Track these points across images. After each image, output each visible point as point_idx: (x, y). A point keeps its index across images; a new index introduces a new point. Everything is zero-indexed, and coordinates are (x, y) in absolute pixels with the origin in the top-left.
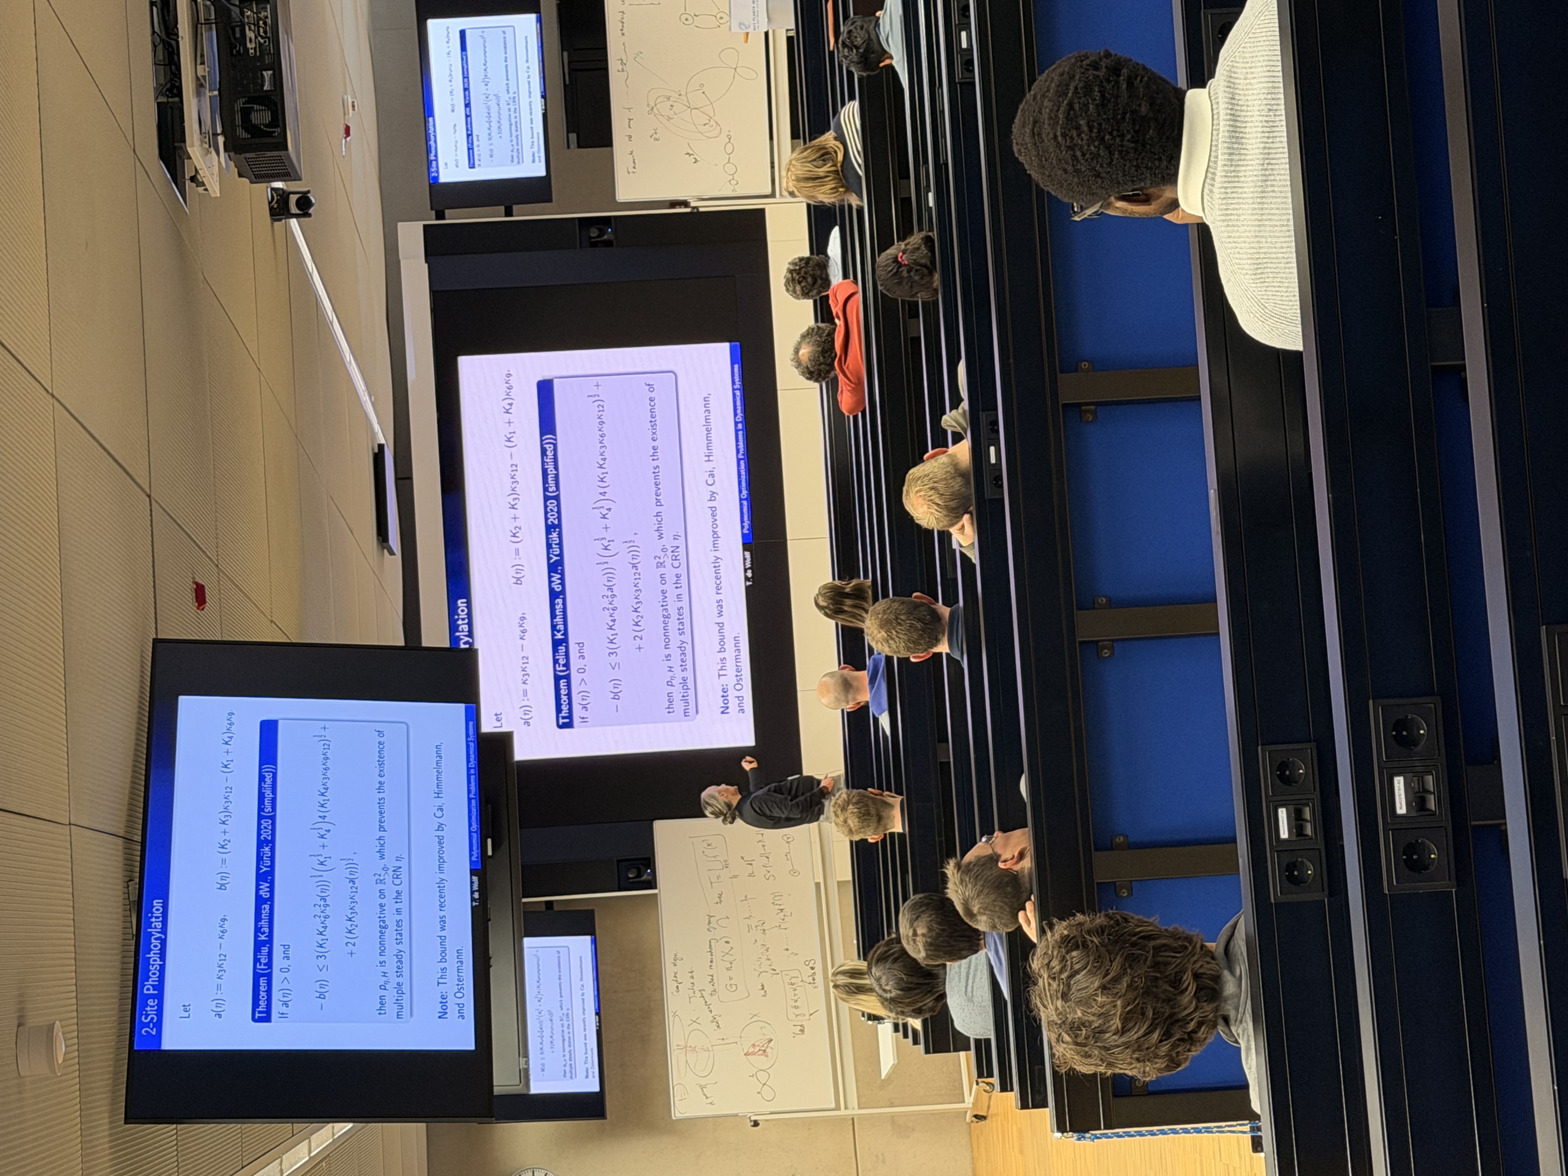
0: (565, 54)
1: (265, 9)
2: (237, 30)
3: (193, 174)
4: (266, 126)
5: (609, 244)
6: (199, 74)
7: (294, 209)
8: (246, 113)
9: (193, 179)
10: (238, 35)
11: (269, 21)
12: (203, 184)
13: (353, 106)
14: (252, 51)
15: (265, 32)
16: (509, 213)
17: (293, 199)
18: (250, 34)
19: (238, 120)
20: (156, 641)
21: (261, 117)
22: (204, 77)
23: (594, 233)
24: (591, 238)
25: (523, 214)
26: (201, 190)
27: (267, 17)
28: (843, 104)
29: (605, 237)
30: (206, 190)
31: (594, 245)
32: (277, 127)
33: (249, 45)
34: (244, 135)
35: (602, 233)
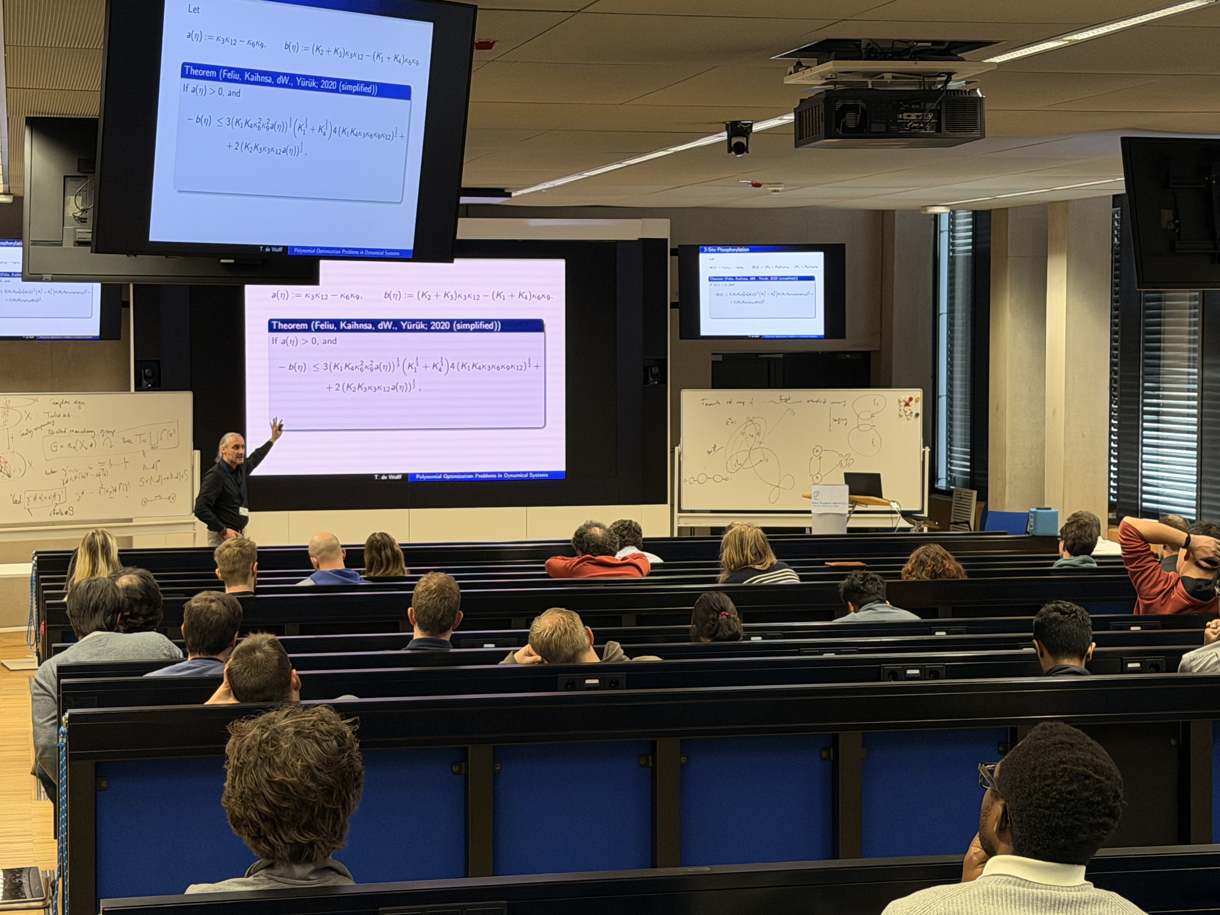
0: (781, 356)
1: (931, 129)
2: (918, 106)
3: (803, 64)
4: (844, 124)
5: (646, 381)
6: (885, 75)
7: (735, 140)
8: (854, 108)
9: (799, 64)
10: (913, 106)
11: (923, 131)
12: (796, 71)
13: (775, 191)
14: (900, 116)
15: (915, 128)
16: (673, 305)
17: (743, 140)
18: (913, 116)
19: (850, 102)
20: (475, 8)
21: (851, 120)
22: (883, 78)
23: (655, 370)
24: (651, 367)
25: (672, 316)
26: (792, 69)
27: (926, 130)
28: (796, 570)
29: (651, 379)
30: (791, 73)
31: (646, 370)
32: (843, 132)
33: (905, 114)
34: (838, 105)
35: (654, 376)
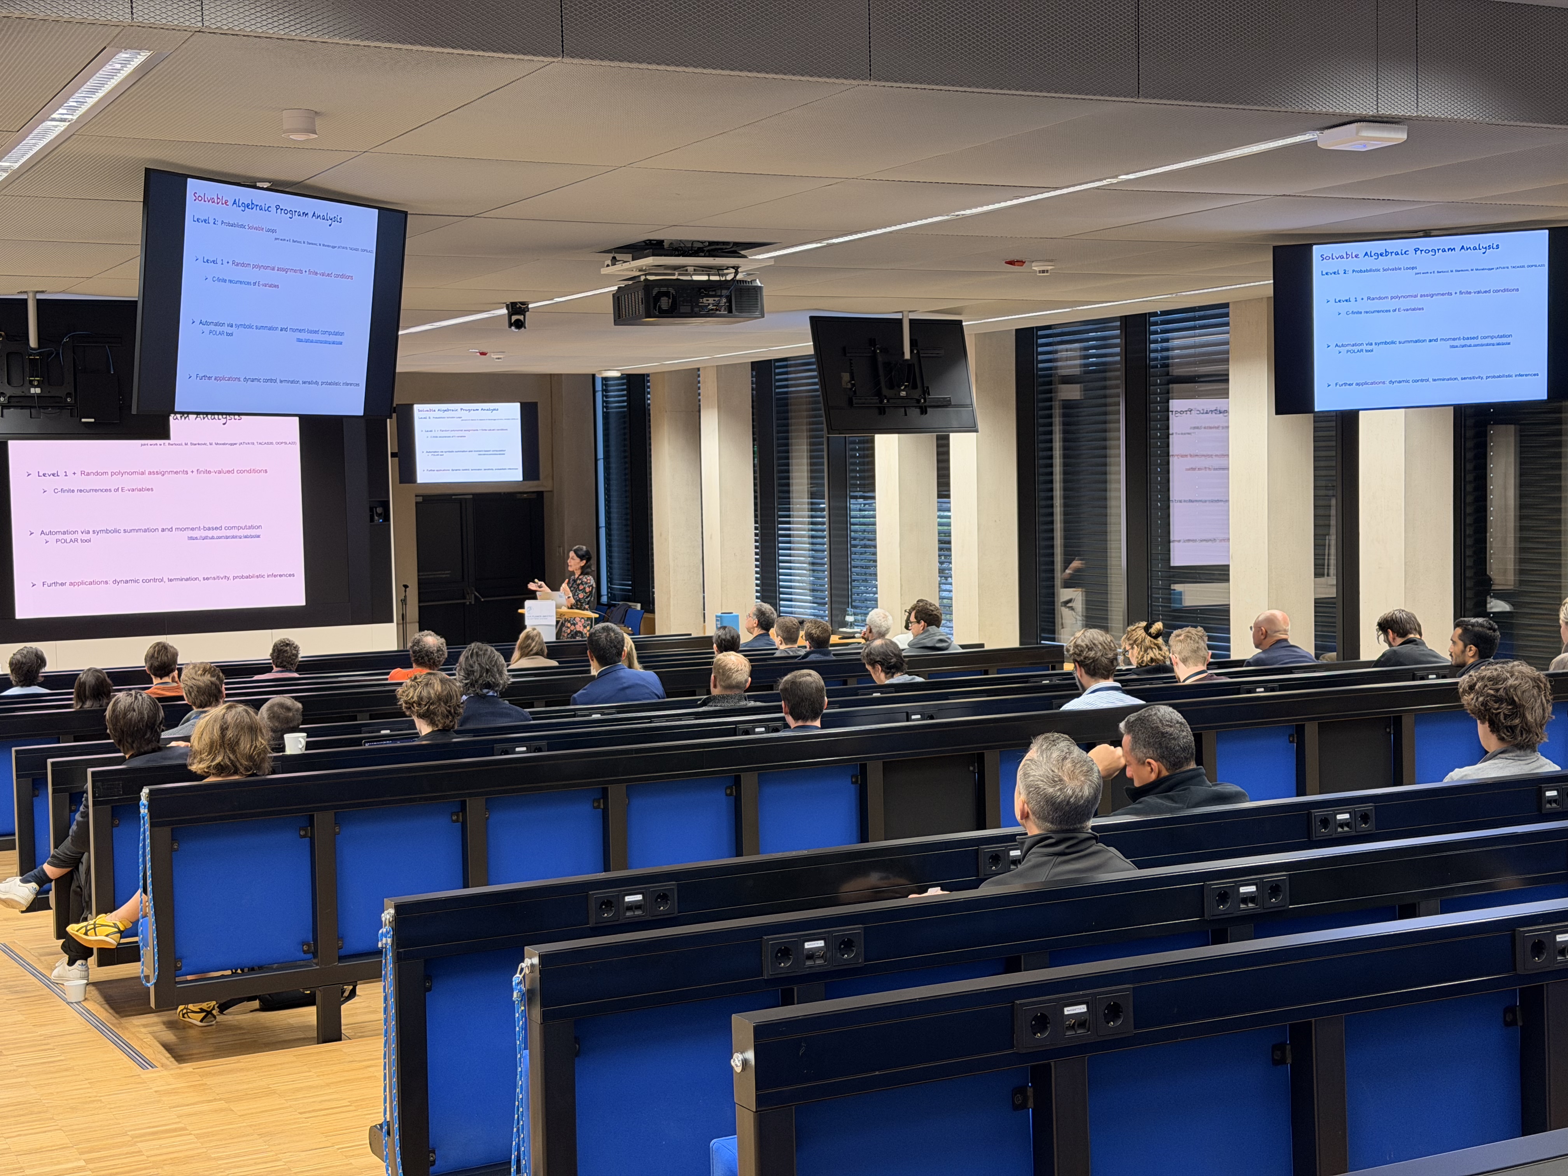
0: (471, 496)
1: (725, 310)
2: (714, 293)
3: (618, 259)
4: (660, 307)
5: (372, 520)
6: (688, 268)
7: (514, 318)
8: (667, 294)
9: (614, 258)
10: (711, 293)
11: (718, 312)
12: (614, 264)
14: (701, 300)
15: (712, 310)
16: (393, 455)
18: (711, 300)
19: (664, 289)
20: (406, 213)
21: (665, 303)
22: (687, 270)
23: (379, 510)
24: (376, 508)
25: (392, 465)
26: (609, 262)
27: (720, 311)
29: (376, 518)
30: (608, 266)
31: (371, 510)
32: (659, 312)
33: (705, 299)
34: (655, 292)
35: (379, 515)
